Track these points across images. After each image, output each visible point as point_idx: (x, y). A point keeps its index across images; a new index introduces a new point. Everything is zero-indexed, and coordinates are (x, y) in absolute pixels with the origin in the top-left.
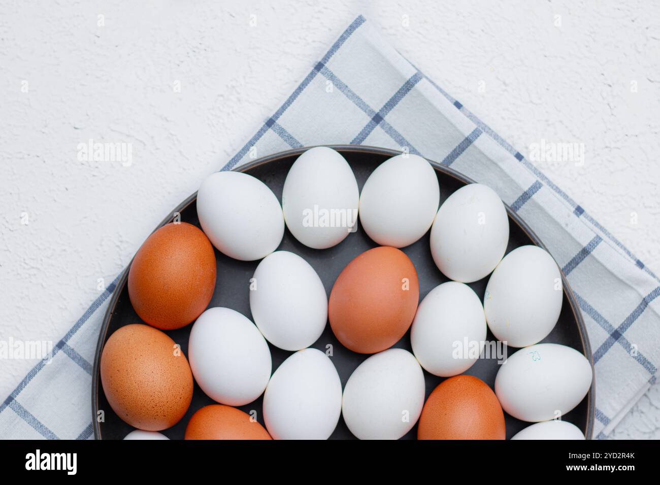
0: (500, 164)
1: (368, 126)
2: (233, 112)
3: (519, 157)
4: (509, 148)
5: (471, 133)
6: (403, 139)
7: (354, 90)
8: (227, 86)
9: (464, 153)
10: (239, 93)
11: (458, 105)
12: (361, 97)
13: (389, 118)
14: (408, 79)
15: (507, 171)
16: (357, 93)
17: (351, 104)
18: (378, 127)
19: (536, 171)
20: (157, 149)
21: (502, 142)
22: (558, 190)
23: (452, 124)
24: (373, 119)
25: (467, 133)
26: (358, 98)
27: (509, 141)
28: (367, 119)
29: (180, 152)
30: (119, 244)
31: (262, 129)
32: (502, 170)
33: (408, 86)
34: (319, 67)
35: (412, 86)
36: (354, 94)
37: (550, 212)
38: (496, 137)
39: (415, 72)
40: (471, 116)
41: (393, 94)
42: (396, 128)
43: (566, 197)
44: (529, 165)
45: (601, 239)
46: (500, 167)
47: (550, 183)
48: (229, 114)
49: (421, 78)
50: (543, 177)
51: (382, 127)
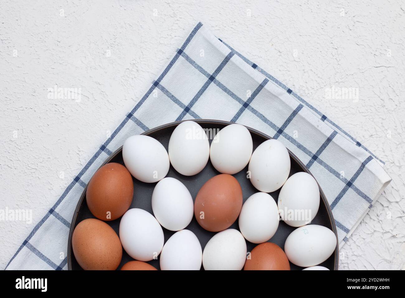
0: (280, 97)
1: (207, 82)
2: (135, 77)
3: (290, 91)
4: (284, 87)
5: (262, 82)
6: (227, 89)
7: (198, 64)
8: (131, 64)
9: (260, 93)
10: (137, 67)
11: (254, 66)
12: (202, 67)
13: (218, 78)
14: (226, 56)
15: (283, 100)
16: (200, 65)
17: (197, 71)
18: (212, 83)
19: (300, 98)
20: (95, 100)
21: (280, 84)
22: (312, 107)
23: (252, 78)
24: (209, 79)
25: (260, 82)
26: (201, 68)
27: (284, 83)
28: (206, 79)
29: (108, 101)
30: (78, 152)
31: (152, 87)
32: (281, 100)
33: (227, 59)
34: (180, 52)
35: (229, 59)
36: (198, 66)
37: (309, 120)
38: (277, 82)
39: (230, 51)
40: (262, 72)
41: (219, 65)
42: (222, 82)
43: (316, 111)
44: (295, 95)
45: (337, 133)
46: (280, 99)
47: (307, 104)
48: (132, 79)
49: (233, 55)
50: (303, 101)
51: (215, 83)
